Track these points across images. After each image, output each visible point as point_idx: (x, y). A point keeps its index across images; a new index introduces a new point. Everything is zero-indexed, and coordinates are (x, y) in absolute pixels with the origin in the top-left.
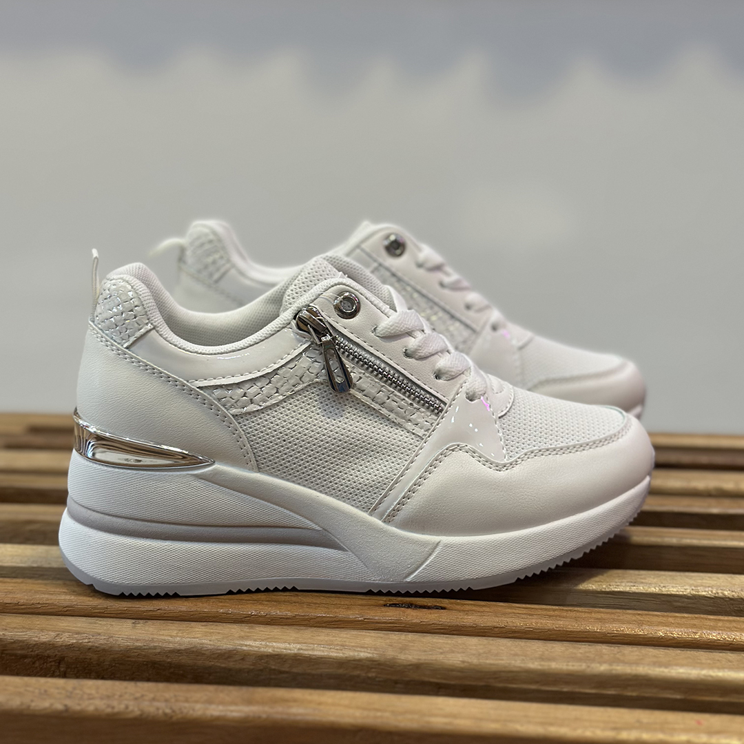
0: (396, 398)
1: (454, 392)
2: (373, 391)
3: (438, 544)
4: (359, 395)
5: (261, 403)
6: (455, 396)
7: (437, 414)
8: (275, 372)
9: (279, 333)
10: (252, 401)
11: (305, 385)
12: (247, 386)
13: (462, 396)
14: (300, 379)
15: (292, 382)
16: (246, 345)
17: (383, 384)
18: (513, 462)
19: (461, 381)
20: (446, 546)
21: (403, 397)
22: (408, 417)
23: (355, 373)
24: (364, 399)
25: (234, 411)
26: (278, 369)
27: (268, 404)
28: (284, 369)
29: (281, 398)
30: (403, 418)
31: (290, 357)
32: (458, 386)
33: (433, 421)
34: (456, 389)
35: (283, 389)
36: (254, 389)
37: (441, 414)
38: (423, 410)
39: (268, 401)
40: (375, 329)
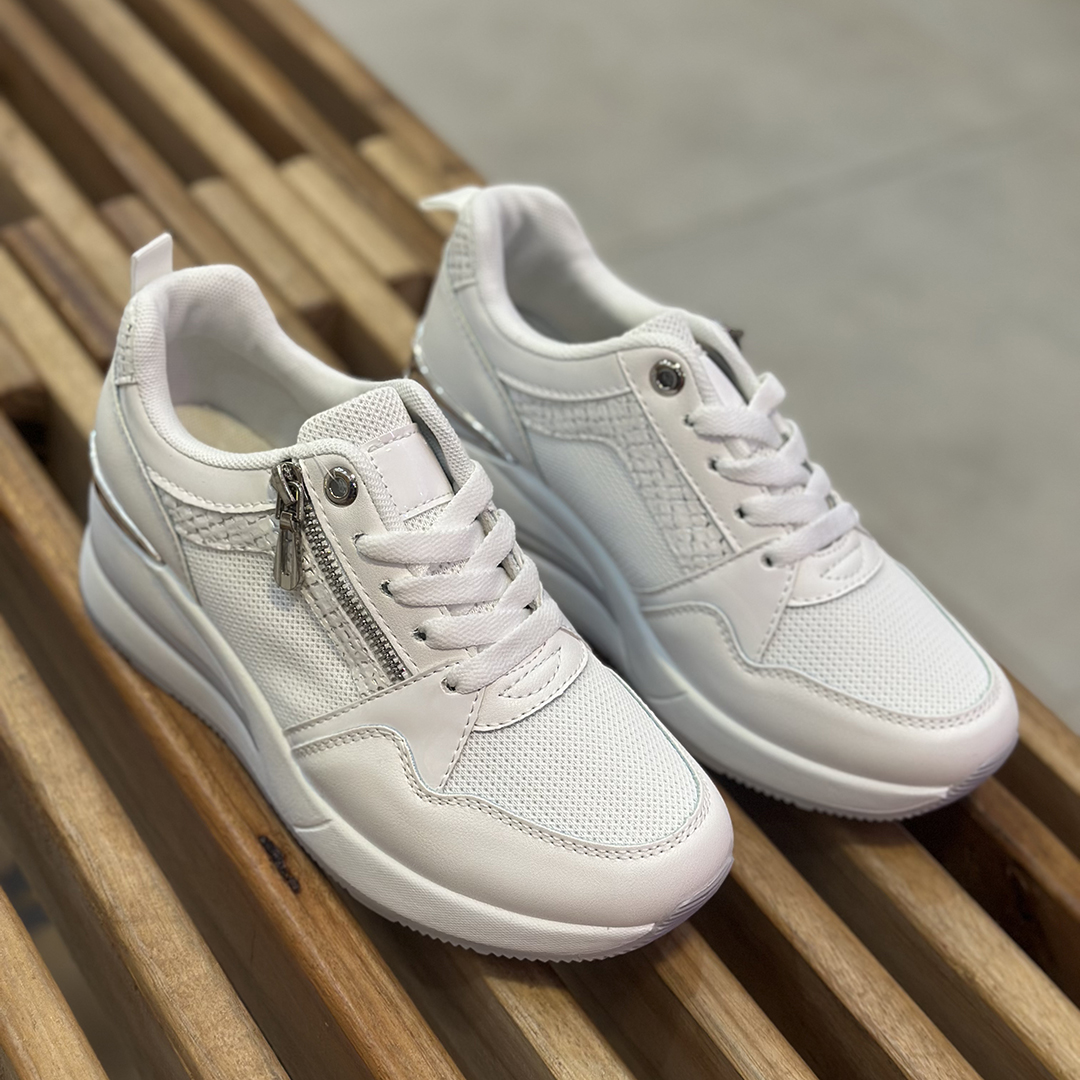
0: (349, 632)
1: (432, 666)
2: (327, 608)
3: (327, 821)
4: (310, 600)
5: (207, 540)
6: (430, 671)
7: (393, 680)
8: (231, 516)
9: (256, 472)
10: (197, 531)
11: (258, 550)
12: (198, 512)
13: (439, 678)
14: (255, 540)
15: (246, 537)
16: (216, 464)
17: (340, 607)
18: (445, 798)
19: (451, 659)
20: (333, 830)
21: (359, 635)
22: (359, 663)
23: (314, 575)
24: (314, 608)
25: (179, 529)
26: (235, 514)
27: (212, 545)
28: (241, 518)
29: (228, 547)
30: (354, 659)
31: (251, 509)
32: (443, 661)
33: (383, 686)
34: (438, 663)
35: (235, 539)
36: (203, 521)
37: (398, 683)
38: (377, 664)
39: (214, 542)
40: (358, 537)
